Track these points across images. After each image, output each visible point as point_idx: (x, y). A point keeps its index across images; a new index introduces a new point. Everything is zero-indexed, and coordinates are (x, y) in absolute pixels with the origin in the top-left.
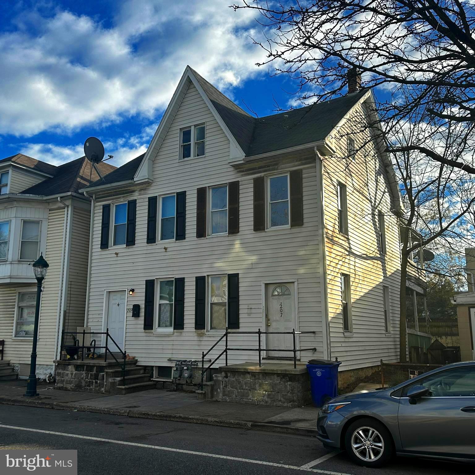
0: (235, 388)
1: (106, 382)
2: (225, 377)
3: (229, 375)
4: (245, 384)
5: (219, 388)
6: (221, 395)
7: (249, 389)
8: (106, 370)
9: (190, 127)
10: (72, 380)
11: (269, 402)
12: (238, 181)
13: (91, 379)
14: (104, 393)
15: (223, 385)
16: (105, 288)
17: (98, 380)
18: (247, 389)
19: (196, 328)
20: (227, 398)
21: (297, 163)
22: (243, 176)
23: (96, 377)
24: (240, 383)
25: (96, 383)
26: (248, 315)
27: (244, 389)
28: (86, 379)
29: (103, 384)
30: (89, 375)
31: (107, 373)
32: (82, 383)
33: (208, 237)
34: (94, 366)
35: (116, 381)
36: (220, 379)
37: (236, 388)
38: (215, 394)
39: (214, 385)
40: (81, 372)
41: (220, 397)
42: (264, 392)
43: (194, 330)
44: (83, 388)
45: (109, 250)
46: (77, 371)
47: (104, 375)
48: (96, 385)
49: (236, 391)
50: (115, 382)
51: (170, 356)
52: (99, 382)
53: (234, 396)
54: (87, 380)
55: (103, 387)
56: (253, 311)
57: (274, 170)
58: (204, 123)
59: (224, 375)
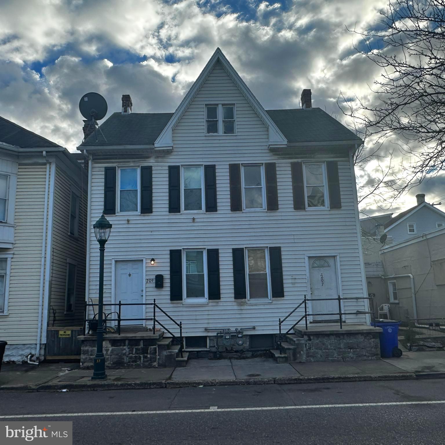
0: (319, 349)
1: (158, 355)
2: (308, 340)
3: (312, 338)
4: (330, 344)
5: (302, 351)
6: (305, 356)
7: (334, 348)
8: (158, 343)
9: (217, 105)
10: (107, 357)
11: (355, 358)
12: (275, 163)
13: (137, 354)
14: (157, 368)
15: (306, 347)
16: (113, 257)
17: (147, 353)
18: (332, 349)
19: (236, 297)
20: (312, 359)
21: (332, 155)
22: (279, 159)
23: (145, 351)
24: (324, 344)
25: (145, 357)
26: (292, 285)
27: (329, 349)
28: (129, 354)
29: (156, 358)
30: (134, 350)
31: (159, 346)
32: (124, 360)
33: (244, 211)
34: (140, 340)
35: (173, 353)
36: (303, 342)
37: (321, 349)
38: (298, 356)
39: (296, 348)
40: (121, 347)
41: (304, 358)
42: (349, 350)
43: (234, 300)
44: (125, 365)
45: (116, 216)
46: (114, 346)
47: (156, 348)
48: (145, 360)
49: (320, 352)
50: (171, 355)
51: (206, 326)
52: (149, 356)
53: (319, 356)
54: (131, 355)
55: (155, 361)
56: (297, 281)
57: (311, 158)
58: (234, 104)
59: (307, 339)
